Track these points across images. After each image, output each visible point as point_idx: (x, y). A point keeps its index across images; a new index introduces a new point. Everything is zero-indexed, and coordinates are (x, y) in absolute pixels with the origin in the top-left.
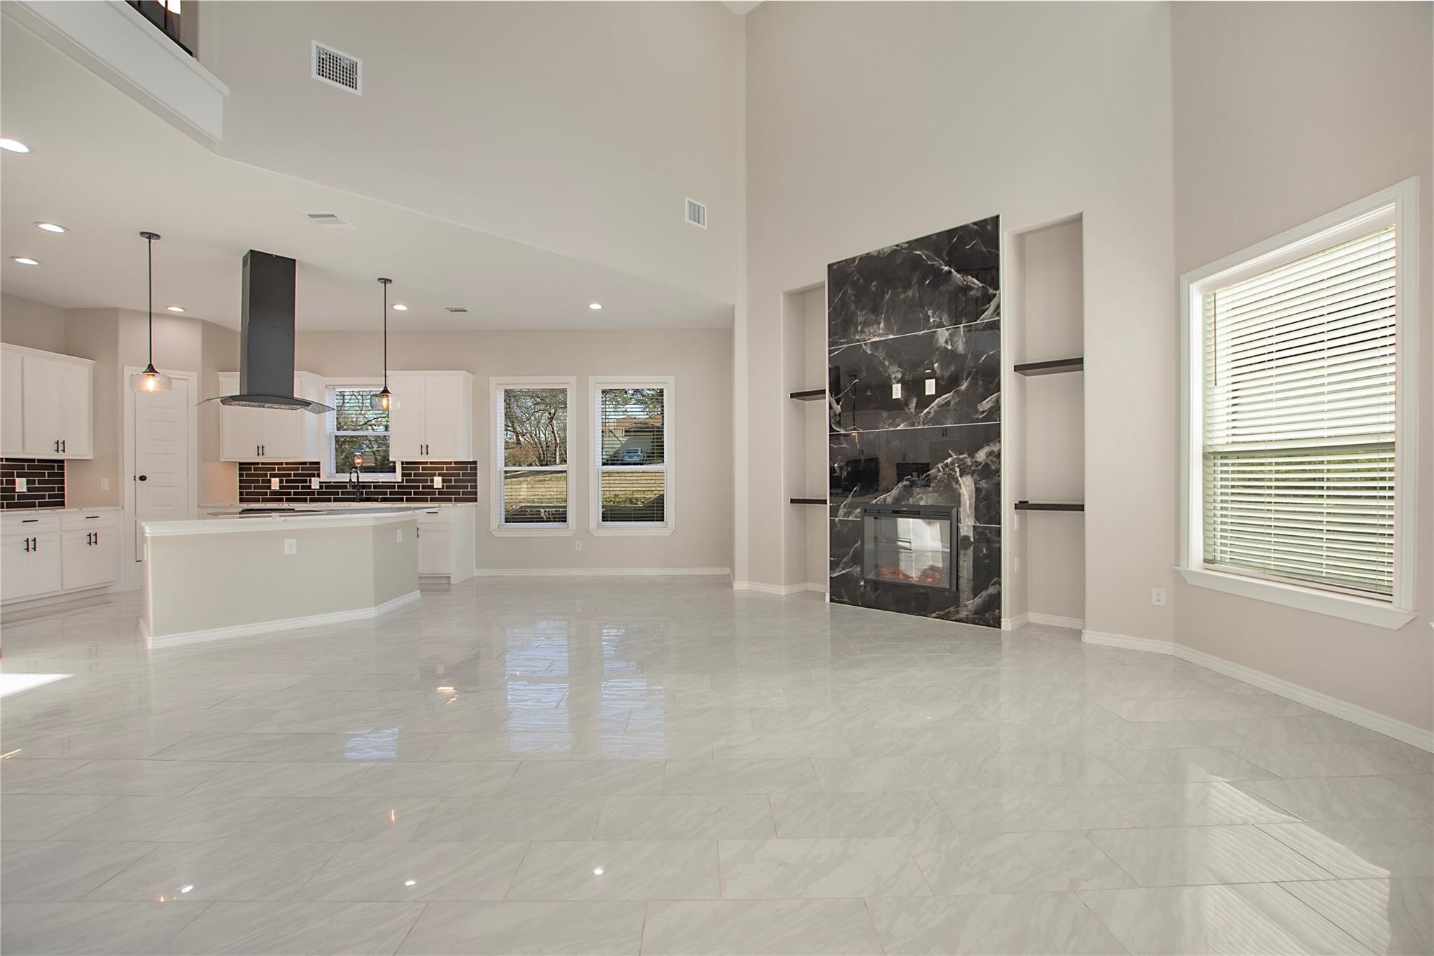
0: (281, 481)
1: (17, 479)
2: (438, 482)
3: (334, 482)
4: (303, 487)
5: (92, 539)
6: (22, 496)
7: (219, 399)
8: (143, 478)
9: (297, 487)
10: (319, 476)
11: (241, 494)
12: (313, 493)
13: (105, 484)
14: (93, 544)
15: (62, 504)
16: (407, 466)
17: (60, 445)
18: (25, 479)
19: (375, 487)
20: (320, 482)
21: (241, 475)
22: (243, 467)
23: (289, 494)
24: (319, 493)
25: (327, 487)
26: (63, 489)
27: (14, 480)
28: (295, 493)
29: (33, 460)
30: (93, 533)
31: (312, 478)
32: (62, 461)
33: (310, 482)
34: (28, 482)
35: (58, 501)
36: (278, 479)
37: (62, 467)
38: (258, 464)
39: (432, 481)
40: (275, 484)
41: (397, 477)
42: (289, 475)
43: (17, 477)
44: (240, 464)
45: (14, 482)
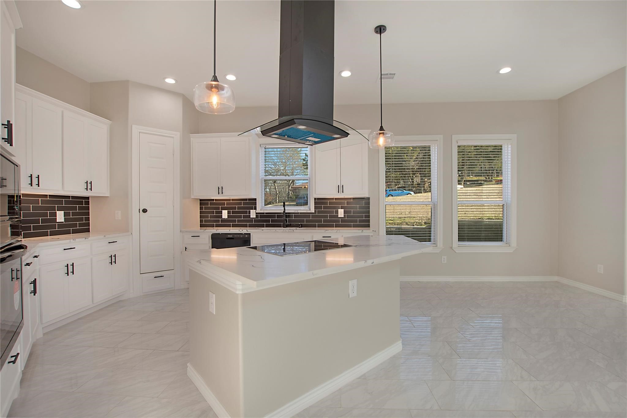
0: (229, 213)
1: (57, 212)
2: (341, 213)
3: (266, 213)
4: (244, 217)
5: (113, 259)
6: (61, 225)
7: (259, 129)
8: (145, 211)
9: (240, 217)
10: (255, 209)
11: (201, 221)
12: (251, 221)
13: (119, 215)
14: (113, 263)
15: (88, 230)
16: (319, 202)
17: (89, 185)
18: (63, 212)
19: (295, 216)
20: (256, 213)
21: (201, 208)
22: (203, 202)
23: (235, 221)
24: (255, 221)
25: (261, 217)
26: (88, 219)
27: (56, 212)
28: (239, 221)
29: (69, 197)
30: (113, 255)
31: (251, 210)
32: (88, 198)
33: (250, 213)
34: (65, 215)
35: (85, 229)
36: (226, 211)
37: (88, 203)
38: (213, 200)
39: (337, 212)
40: (225, 214)
41: (311, 208)
42: (235, 208)
43: (57, 211)
44: (201, 200)
45: (55, 215)
